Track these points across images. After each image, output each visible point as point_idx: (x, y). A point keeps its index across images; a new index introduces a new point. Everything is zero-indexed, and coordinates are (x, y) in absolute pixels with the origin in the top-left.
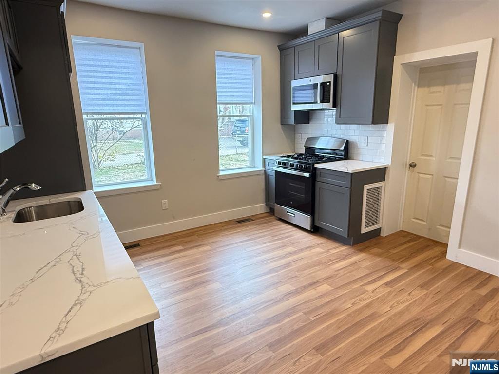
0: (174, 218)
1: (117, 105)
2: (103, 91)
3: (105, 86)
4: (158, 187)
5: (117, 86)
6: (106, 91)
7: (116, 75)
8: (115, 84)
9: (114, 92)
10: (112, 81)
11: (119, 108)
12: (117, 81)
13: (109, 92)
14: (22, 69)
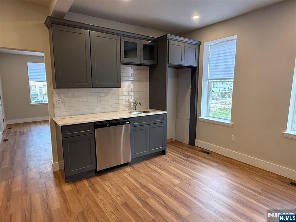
0: (238, 150)
1: (225, 74)
2: (219, 67)
3: (221, 64)
4: (231, 126)
5: (227, 63)
6: (221, 67)
7: (227, 57)
8: (226, 62)
9: (225, 67)
10: (224, 61)
11: (225, 76)
12: (227, 60)
13: (222, 67)
14: (157, 65)
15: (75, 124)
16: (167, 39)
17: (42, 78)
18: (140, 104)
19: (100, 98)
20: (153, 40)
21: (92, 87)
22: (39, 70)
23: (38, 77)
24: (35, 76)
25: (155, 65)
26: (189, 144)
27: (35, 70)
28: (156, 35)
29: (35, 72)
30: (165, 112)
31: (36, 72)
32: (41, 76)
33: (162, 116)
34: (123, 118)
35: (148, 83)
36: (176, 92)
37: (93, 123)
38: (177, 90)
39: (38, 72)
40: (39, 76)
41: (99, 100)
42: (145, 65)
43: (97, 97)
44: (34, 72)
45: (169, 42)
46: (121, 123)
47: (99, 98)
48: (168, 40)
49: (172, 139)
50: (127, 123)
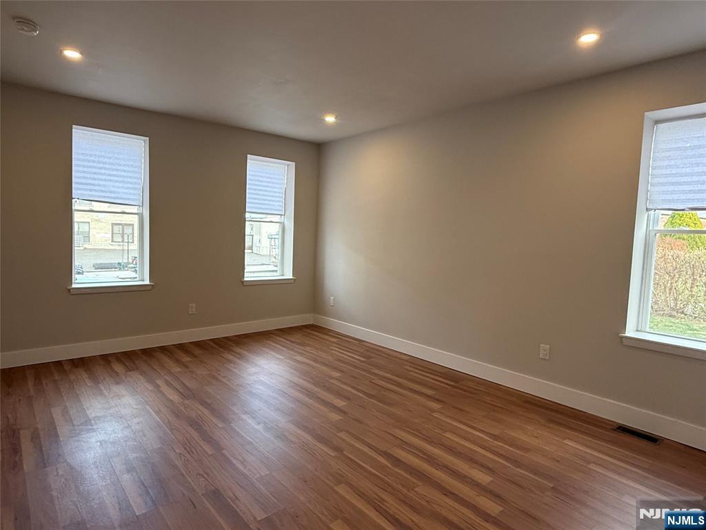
17: (120, 190)
22: (111, 161)
23: (104, 186)
24: (95, 179)
27: (97, 159)
29: (95, 165)
31: (101, 165)
32: (116, 181)
39: (107, 166)
40: (111, 184)
44: (92, 164)
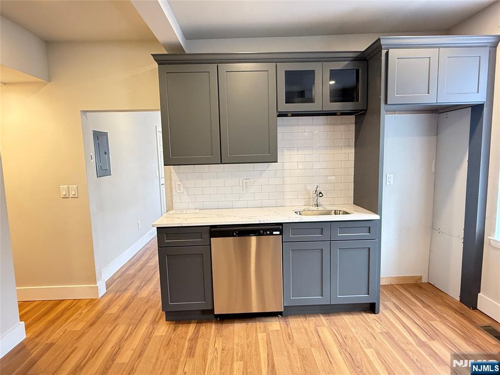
14: (366, 110)
15: (177, 226)
16: (383, 47)
18: (321, 195)
19: (247, 181)
20: (355, 58)
21: (221, 163)
25: (362, 110)
26: (461, 301)
28: (361, 45)
30: (376, 217)
33: (368, 224)
34: (267, 222)
35: (352, 151)
36: (433, 170)
37: (209, 227)
38: (436, 163)
41: (244, 184)
42: (343, 114)
43: (241, 180)
45: (387, 53)
46: (261, 231)
47: (244, 181)
48: (384, 52)
49: (421, 278)
50: (274, 233)
